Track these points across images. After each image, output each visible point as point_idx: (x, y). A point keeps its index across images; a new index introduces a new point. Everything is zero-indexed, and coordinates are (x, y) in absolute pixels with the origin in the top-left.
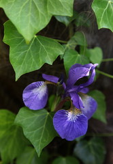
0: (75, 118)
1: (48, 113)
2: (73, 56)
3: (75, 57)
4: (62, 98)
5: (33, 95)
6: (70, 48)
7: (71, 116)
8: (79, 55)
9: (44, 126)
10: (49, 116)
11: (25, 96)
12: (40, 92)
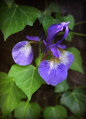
0: (56, 66)
1: (35, 68)
2: (50, 20)
3: (52, 21)
4: (45, 54)
5: (20, 53)
6: (46, 15)
7: (52, 65)
8: (54, 20)
9: (32, 77)
10: (35, 70)
11: (14, 54)
12: (26, 51)
